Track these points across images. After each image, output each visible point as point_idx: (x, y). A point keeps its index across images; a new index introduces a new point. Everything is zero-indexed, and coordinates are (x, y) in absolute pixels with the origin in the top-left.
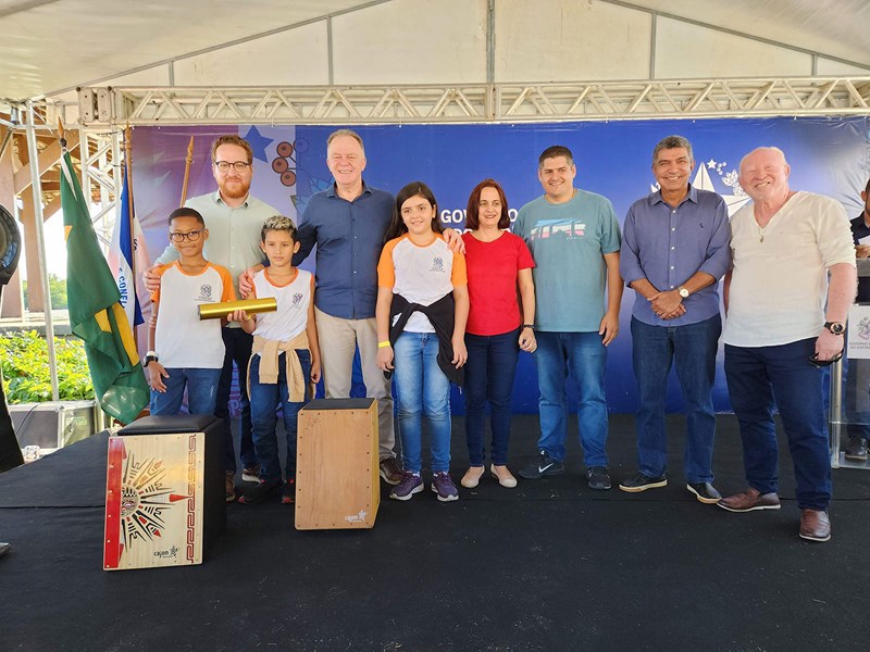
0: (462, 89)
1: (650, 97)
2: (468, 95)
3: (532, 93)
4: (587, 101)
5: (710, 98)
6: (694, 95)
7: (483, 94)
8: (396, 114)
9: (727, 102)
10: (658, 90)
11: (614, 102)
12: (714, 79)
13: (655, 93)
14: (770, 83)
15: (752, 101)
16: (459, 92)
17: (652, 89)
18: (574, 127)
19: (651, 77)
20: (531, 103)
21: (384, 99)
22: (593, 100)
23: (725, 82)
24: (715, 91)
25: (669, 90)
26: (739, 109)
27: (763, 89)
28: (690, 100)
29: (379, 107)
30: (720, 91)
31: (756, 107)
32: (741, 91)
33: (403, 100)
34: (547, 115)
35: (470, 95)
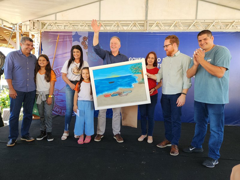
0: (137, 22)
1: (195, 25)
2: (138, 24)
3: (158, 23)
4: (175, 26)
5: (215, 25)
6: (209, 24)
7: (144, 23)
8: (118, 29)
9: (220, 27)
10: (198, 23)
11: (184, 26)
12: (216, 19)
13: (197, 24)
14: (234, 21)
15: (228, 27)
17: (196, 22)
18: (171, 34)
19: (196, 19)
20: (158, 26)
21: (114, 24)
22: (177, 26)
23: (219, 20)
24: (216, 23)
25: (201, 23)
26: (224, 29)
27: (232, 23)
28: (208, 26)
29: (112, 27)
30: (218, 23)
31: (229, 28)
32: (225, 23)
33: (120, 25)
34: (163, 30)
35: (140, 24)
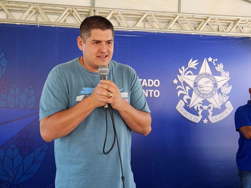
0: (76, 9)
1: (179, 21)
2: (78, 11)
3: (116, 14)
4: (146, 20)
5: (209, 24)
6: (201, 22)
7: (89, 12)
8: (37, 19)
9: (217, 27)
10: (182, 18)
11: (160, 22)
12: (211, 15)
13: (181, 19)
14: (239, 20)
15: (230, 27)
16: (74, 10)
17: (180, 17)
18: (138, 35)
19: (179, 11)
20: (115, 19)
21: (29, 10)
22: (149, 20)
23: (216, 17)
24: (211, 20)
25: (187, 18)
26: (223, 31)
27: (235, 21)
28: (199, 24)
29: (27, 13)
30: (213, 21)
31: (232, 31)
32: (224, 21)
33: (41, 11)
34: (124, 27)
35: (80, 12)
